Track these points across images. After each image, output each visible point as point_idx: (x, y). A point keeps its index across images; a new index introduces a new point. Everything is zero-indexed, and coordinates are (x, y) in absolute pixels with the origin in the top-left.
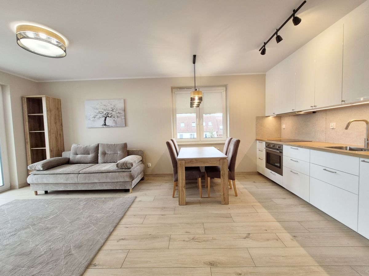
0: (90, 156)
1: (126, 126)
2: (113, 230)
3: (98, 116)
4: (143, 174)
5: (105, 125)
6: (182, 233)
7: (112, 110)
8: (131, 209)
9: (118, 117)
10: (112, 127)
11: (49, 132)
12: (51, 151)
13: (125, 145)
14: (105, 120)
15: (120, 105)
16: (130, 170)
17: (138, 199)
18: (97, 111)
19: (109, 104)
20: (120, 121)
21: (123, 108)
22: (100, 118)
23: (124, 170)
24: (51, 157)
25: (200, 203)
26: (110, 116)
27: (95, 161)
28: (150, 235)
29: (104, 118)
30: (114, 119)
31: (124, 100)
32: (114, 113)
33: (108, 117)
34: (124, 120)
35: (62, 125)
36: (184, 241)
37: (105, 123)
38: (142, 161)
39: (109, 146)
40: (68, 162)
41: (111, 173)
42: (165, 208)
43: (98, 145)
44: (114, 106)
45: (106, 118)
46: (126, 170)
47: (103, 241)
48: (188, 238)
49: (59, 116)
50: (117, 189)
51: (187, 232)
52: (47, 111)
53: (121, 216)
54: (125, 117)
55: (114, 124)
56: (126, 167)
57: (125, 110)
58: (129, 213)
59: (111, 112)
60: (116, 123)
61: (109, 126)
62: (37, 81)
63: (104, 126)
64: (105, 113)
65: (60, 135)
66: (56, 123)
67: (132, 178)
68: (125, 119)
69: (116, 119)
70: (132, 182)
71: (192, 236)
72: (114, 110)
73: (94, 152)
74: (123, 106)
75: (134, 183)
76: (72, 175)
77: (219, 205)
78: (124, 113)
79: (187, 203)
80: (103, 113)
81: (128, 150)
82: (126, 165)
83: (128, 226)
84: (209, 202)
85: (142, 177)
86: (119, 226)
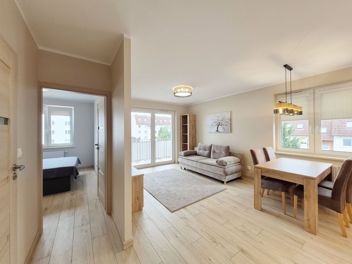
0: (207, 152)
1: (231, 132)
2: (201, 200)
3: (214, 125)
4: (241, 174)
5: (218, 131)
7: (222, 120)
8: (218, 194)
9: (226, 125)
10: (222, 132)
11: (189, 134)
12: (190, 146)
13: (228, 148)
14: (218, 127)
15: (228, 116)
16: (225, 167)
17: (226, 191)
18: (213, 121)
19: (220, 116)
20: (227, 128)
21: (230, 118)
22: (215, 126)
23: (221, 166)
24: (190, 149)
25: (278, 217)
26: (221, 124)
27: (209, 156)
29: (217, 126)
30: (223, 127)
31: (231, 112)
32: (223, 122)
33: (220, 125)
34: (230, 128)
35: (196, 130)
36: (236, 228)
37: (218, 129)
38: (240, 163)
39: (217, 147)
40: (196, 154)
41: (213, 166)
42: (241, 204)
43: (212, 145)
44: (224, 117)
45: (218, 126)
46: (222, 167)
47: (194, 202)
48: (241, 229)
49: (194, 125)
50: (216, 178)
51: (243, 226)
52: (189, 123)
53: (209, 195)
54: (231, 125)
55: (223, 131)
56: (222, 164)
57: (231, 120)
58: (215, 196)
59: (222, 121)
60: (224, 130)
61: (219, 132)
63: (217, 132)
64: (218, 122)
65: (195, 136)
66: (193, 129)
67: (226, 174)
68: (231, 127)
69: (225, 127)
70: (225, 177)
71: (244, 230)
72: (224, 120)
73: (209, 150)
74: (229, 116)
75: (228, 178)
76: (194, 162)
78: (230, 122)
79: (262, 210)
80: (217, 122)
81: (230, 151)
83: (209, 201)
84: (290, 221)
85: (239, 176)
86: (205, 199)
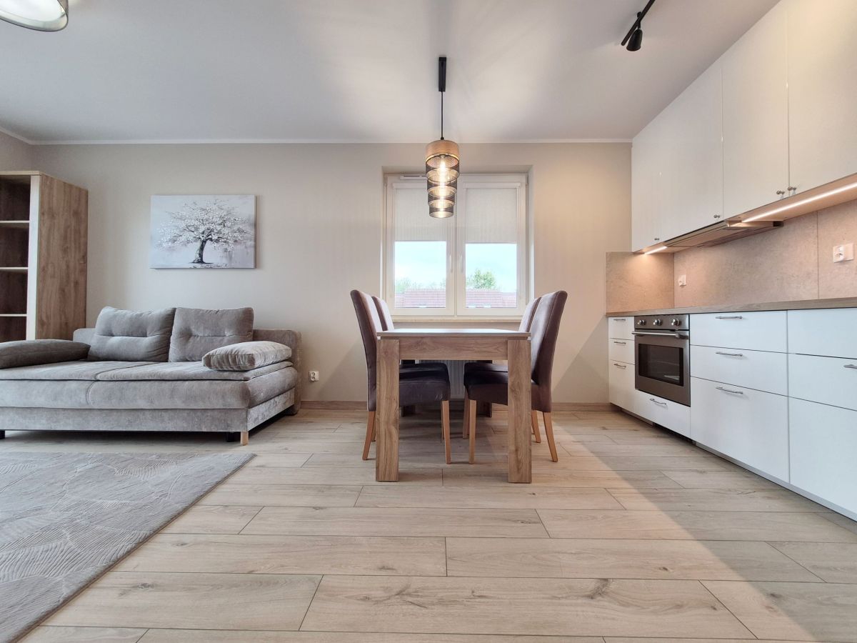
0: (146, 343)
1: (256, 266)
2: (129, 553)
3: (183, 239)
4: (293, 396)
5: (201, 261)
6: (366, 569)
7: (223, 224)
8: (224, 488)
9: (236, 241)
10: (219, 268)
11: (42, 271)
12: (41, 323)
13: (247, 315)
14: (202, 248)
15: (245, 210)
16: (246, 375)
17: (255, 462)
18: (183, 225)
19: (215, 207)
20: (243, 252)
21: (252, 218)
22: (188, 242)
23: (226, 374)
25: (442, 476)
26: (215, 237)
27: (160, 354)
28: (250, 572)
29: (198, 244)
30: (225, 246)
31: (257, 199)
32: (226, 231)
33: (211, 240)
34: (251, 251)
35: (85, 257)
36: (367, 599)
37: (201, 255)
38: (291, 361)
39: (201, 316)
41: (187, 382)
42: (330, 487)
43: (174, 311)
44: (229, 213)
45: (204, 242)
46: (234, 375)
48: (386, 589)
49: (77, 232)
50: (204, 430)
51: (383, 568)
52: (42, 214)
53: (180, 507)
54: (255, 241)
55: (225, 261)
56: (235, 367)
57: (256, 225)
58: (212, 499)
59: (219, 228)
60: (230, 258)
61: (210, 267)
62: (30, 142)
63: (199, 266)
64: (202, 229)
65: (76, 283)
66: (65, 251)
67: (250, 400)
68: (255, 247)
69: (231, 247)
70: (247, 413)
71: (397, 583)
72: (228, 224)
73: (160, 329)
74: (253, 213)
75: (255, 416)
76: (73, 385)
77: (503, 484)
78: (252, 232)
79: (402, 477)
80: (197, 229)
81: (254, 329)
82: (234, 361)
83: (186, 539)
84: (470, 476)
85: (288, 405)
